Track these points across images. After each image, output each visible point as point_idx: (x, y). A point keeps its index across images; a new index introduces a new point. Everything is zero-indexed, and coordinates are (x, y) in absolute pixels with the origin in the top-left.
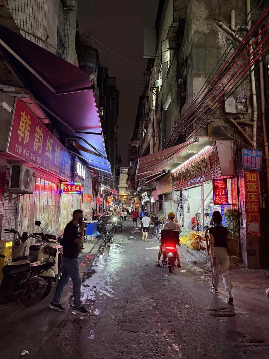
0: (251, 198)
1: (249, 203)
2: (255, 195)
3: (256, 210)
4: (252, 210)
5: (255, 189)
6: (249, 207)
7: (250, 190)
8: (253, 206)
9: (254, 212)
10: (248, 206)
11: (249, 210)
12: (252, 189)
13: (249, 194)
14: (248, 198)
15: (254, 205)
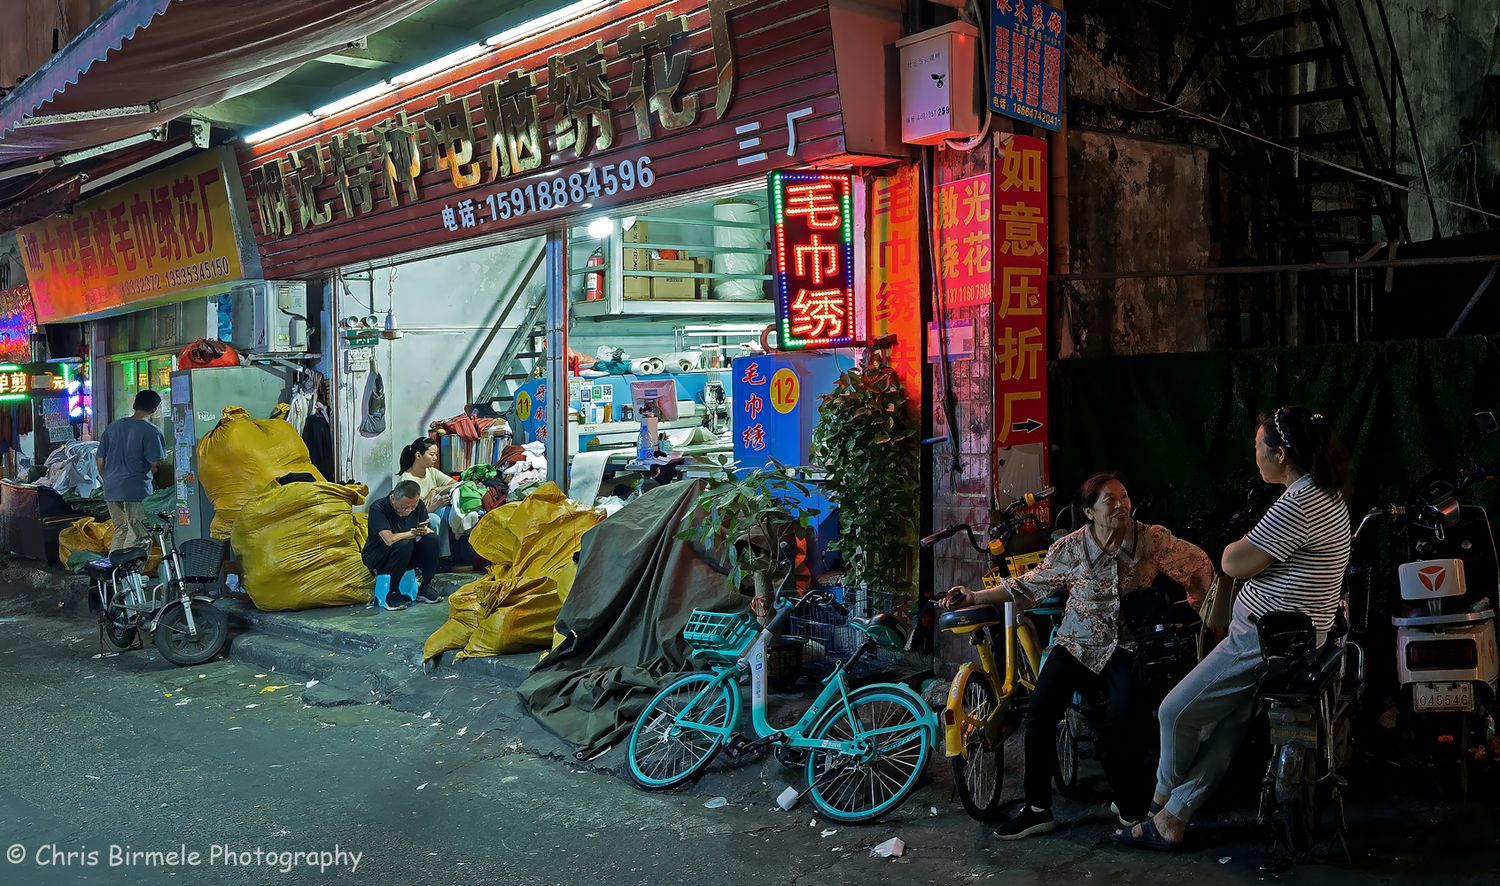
0: (1015, 301)
1: (1009, 330)
2: (1032, 281)
3: (1033, 375)
4: (1018, 375)
5: (1031, 243)
6: (1006, 358)
7: (1016, 252)
8: (1023, 347)
9: (1024, 384)
10: (1000, 350)
11: (1006, 376)
12: (1024, 240)
13: (1008, 272)
14: (1006, 300)
15: (1029, 341)
